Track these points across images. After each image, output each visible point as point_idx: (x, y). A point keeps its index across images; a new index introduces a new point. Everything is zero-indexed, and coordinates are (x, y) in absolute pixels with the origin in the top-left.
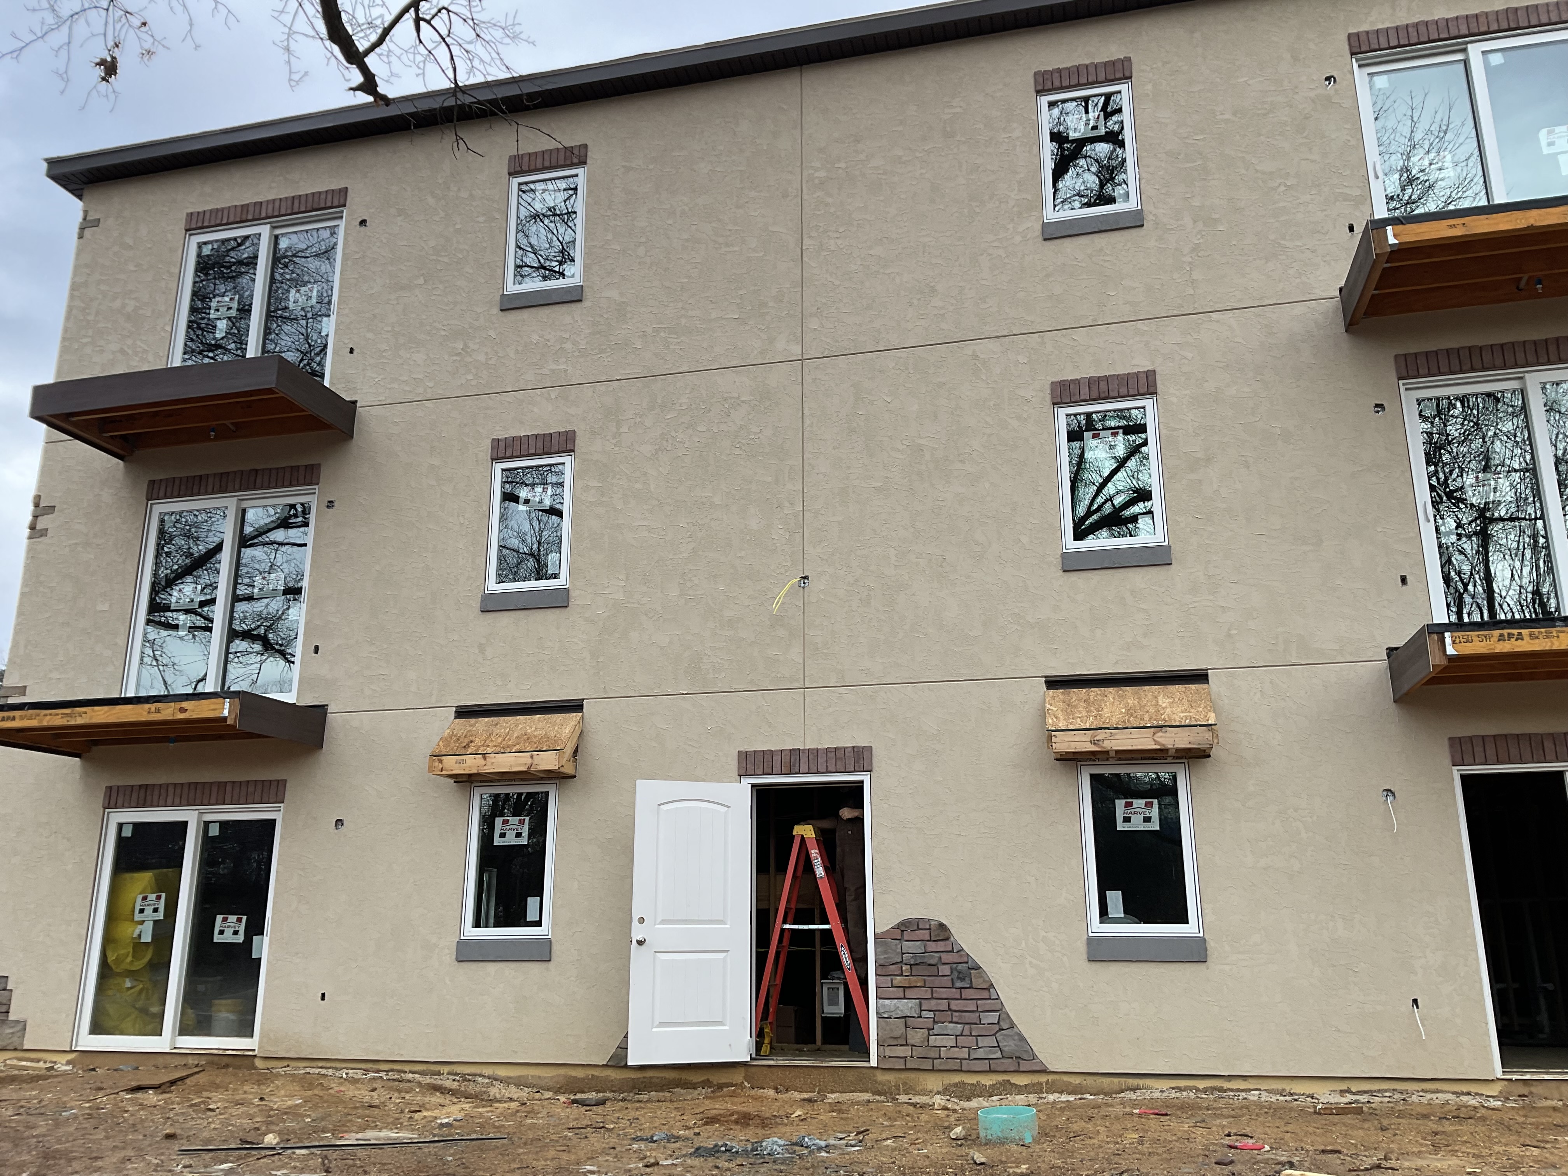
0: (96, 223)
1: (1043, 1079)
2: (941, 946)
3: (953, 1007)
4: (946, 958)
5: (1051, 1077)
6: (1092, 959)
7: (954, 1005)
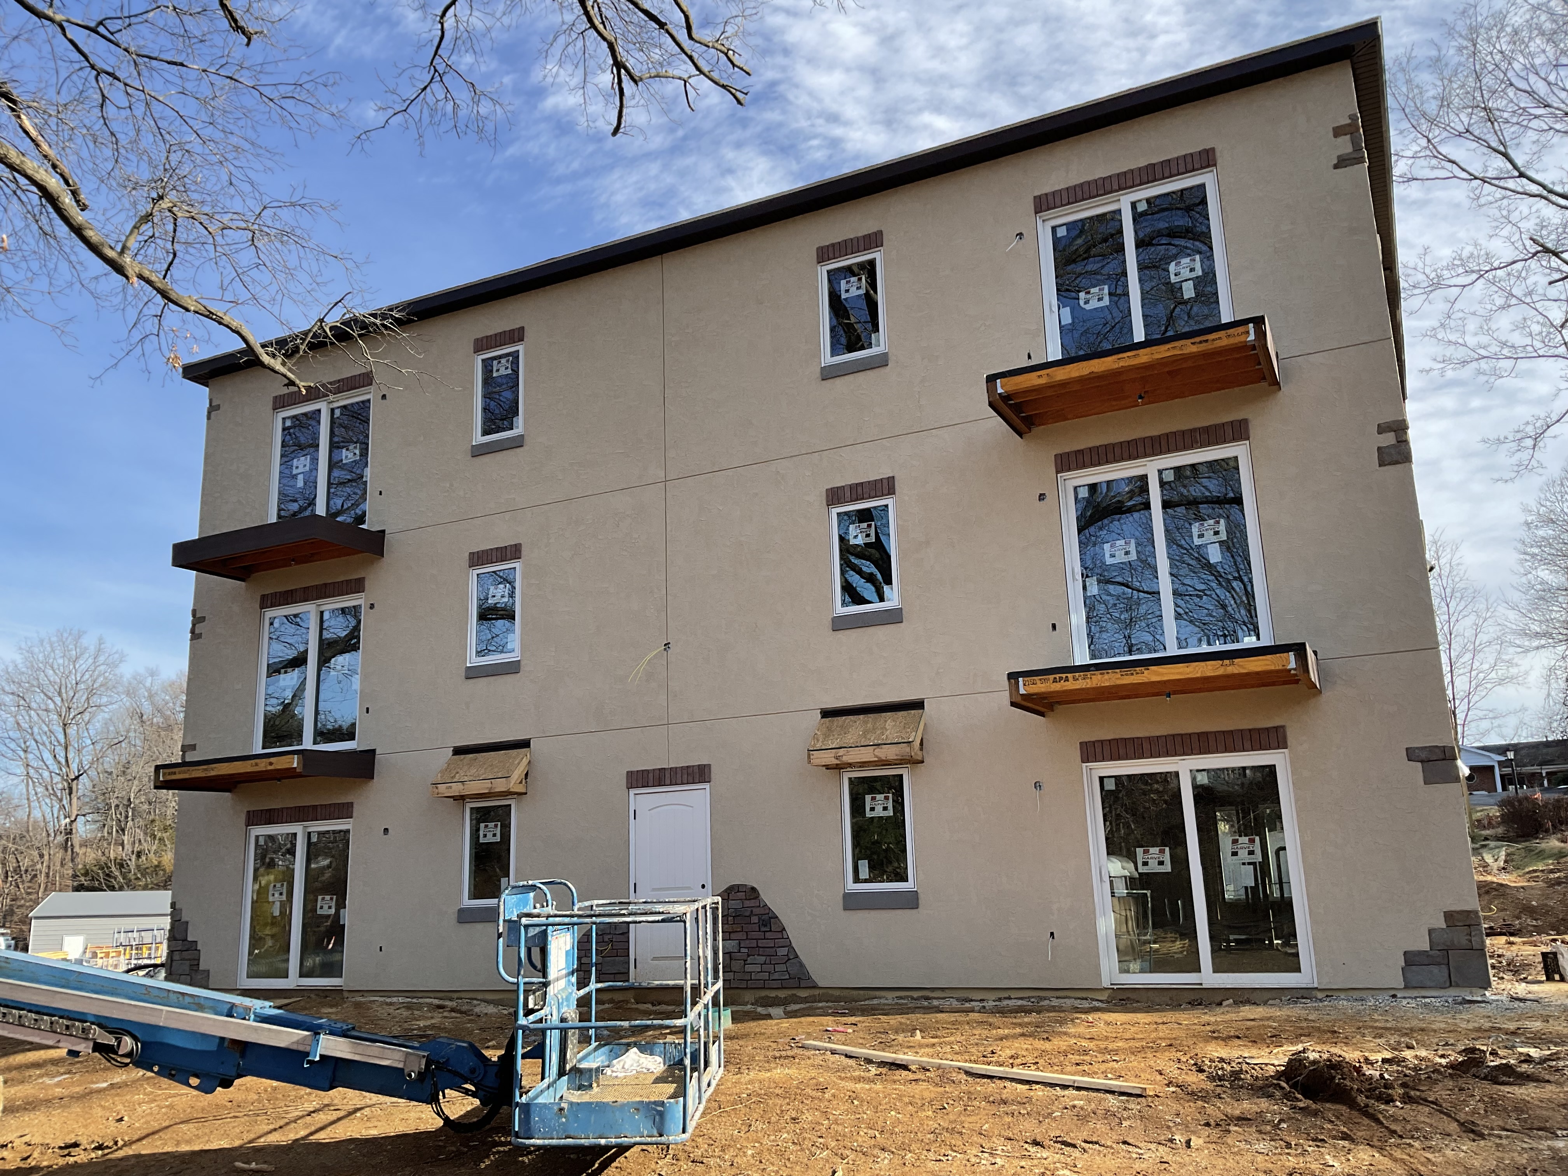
0: (218, 407)
1: (816, 992)
2: (752, 903)
3: (760, 945)
4: (756, 911)
5: (821, 991)
6: (846, 908)
7: (761, 943)
